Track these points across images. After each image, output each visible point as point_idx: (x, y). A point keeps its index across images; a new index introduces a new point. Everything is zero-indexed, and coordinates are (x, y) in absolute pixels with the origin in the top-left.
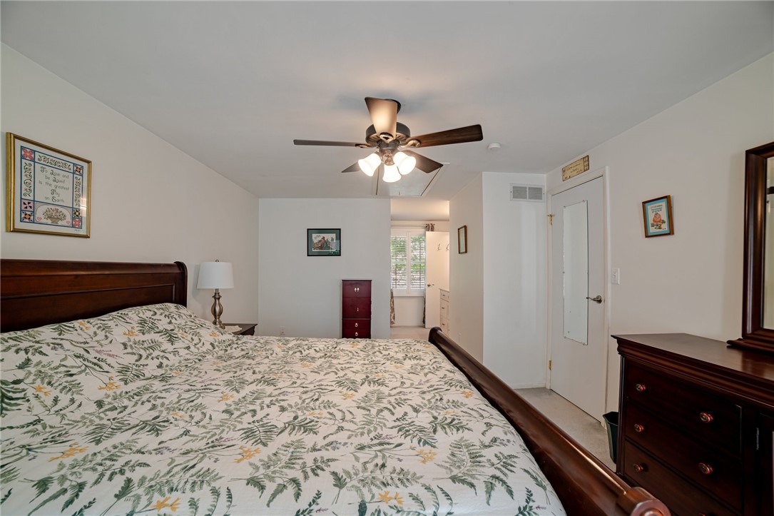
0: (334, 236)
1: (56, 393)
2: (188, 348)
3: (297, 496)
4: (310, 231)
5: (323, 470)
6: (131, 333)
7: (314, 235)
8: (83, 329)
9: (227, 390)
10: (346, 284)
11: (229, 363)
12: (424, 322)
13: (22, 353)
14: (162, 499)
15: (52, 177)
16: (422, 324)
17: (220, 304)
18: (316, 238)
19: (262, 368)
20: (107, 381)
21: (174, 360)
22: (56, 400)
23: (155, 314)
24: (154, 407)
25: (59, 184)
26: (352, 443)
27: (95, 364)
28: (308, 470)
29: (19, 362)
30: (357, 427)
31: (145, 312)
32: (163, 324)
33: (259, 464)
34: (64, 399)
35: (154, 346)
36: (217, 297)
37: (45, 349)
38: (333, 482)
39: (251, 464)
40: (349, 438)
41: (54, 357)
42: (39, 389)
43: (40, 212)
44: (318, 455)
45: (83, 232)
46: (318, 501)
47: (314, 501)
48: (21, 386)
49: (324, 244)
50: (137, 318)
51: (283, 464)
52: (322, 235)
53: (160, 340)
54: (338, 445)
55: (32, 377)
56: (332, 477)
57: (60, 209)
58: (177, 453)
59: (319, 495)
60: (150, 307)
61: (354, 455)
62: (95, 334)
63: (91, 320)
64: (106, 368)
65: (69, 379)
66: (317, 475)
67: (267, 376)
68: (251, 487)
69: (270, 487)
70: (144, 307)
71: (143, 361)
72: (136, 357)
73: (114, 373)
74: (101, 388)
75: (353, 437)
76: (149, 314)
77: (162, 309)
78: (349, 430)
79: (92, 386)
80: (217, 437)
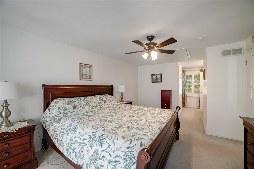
0: (159, 76)
1: (81, 108)
2: (108, 105)
3: (130, 143)
4: (152, 75)
5: (139, 140)
6: (97, 100)
7: (153, 76)
8: (89, 98)
9: (129, 118)
10: (163, 91)
11: (132, 111)
12: (199, 107)
13: (78, 101)
14: (108, 134)
15: (86, 70)
16: (198, 107)
17: (122, 96)
18: (154, 77)
19: (140, 114)
20: (89, 108)
21: (104, 106)
22: (81, 109)
23: (103, 96)
24: (112, 118)
25: (87, 71)
26: (150, 137)
27: (88, 105)
28: (136, 139)
29: (78, 102)
30: (154, 133)
31: (101, 96)
32: (104, 99)
33: (126, 135)
34: (82, 109)
35: (101, 103)
36: (122, 94)
37: (82, 101)
38: (140, 144)
39: (124, 134)
40: (151, 135)
41: (82, 102)
42: (79, 107)
43: (84, 76)
44: (140, 136)
45: (91, 79)
46: (134, 146)
47: (133, 146)
48: (77, 106)
49: (157, 79)
50: (99, 97)
51: (131, 136)
52: (156, 76)
53: (102, 102)
54: (146, 136)
55: (79, 105)
56: (140, 143)
57: (87, 75)
58: (114, 127)
59: (135, 145)
60: (103, 95)
61: (149, 141)
62: (90, 99)
63: (90, 97)
64: (90, 106)
65: (83, 106)
66: (137, 141)
67: (140, 116)
68: (122, 138)
69: (126, 139)
70: (102, 95)
71: (97, 106)
72: (96, 105)
73: (91, 107)
74: (88, 109)
75: (152, 135)
76: (102, 96)
77: (105, 96)
78: (152, 133)
79: (87, 108)
80: (122, 126)
